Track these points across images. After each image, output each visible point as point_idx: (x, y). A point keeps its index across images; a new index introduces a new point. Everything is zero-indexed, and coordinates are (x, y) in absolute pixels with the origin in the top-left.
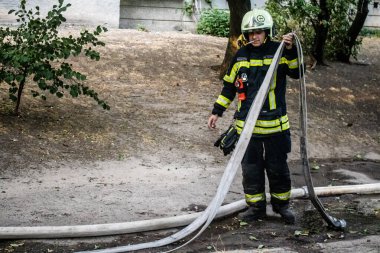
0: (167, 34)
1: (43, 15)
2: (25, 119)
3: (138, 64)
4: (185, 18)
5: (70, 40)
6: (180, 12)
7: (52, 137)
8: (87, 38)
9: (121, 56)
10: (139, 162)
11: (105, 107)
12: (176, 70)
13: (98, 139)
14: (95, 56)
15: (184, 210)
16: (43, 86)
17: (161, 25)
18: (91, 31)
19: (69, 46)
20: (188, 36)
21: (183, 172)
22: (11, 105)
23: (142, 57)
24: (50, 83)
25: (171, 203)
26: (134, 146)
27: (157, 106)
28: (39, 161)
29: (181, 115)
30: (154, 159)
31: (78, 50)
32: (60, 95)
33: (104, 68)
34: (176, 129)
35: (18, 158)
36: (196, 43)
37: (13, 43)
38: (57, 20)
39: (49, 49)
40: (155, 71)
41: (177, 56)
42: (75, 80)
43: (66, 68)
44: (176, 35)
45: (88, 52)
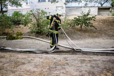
0: (106, 16)
1: (86, 14)
2: (83, 31)
3: (101, 21)
4: (110, 13)
5: (90, 18)
6: (109, 12)
7: (87, 34)
8: (93, 17)
9: (98, 20)
10: (102, 39)
11: (96, 29)
12: (108, 22)
13: (95, 34)
14: (94, 20)
15: (111, 48)
16: (86, 25)
17: (105, 14)
18: (94, 16)
19: (90, 19)
20: (110, 16)
21: (110, 41)
22: (80, 29)
23: (102, 20)
24: (87, 25)
25: (109, 46)
26: (101, 36)
27: (105, 29)
28: (85, 38)
29: (110, 30)
30: (105, 38)
31: (92, 19)
32: (88, 27)
33: (95, 22)
34: (109, 33)
35: (82, 37)
36: (112, 17)
37: (81, 18)
38: (88, 14)
39: (87, 19)
40: (104, 23)
41: (108, 20)
42: (91, 24)
43: (89, 22)
44: (108, 16)
45: (93, 20)
